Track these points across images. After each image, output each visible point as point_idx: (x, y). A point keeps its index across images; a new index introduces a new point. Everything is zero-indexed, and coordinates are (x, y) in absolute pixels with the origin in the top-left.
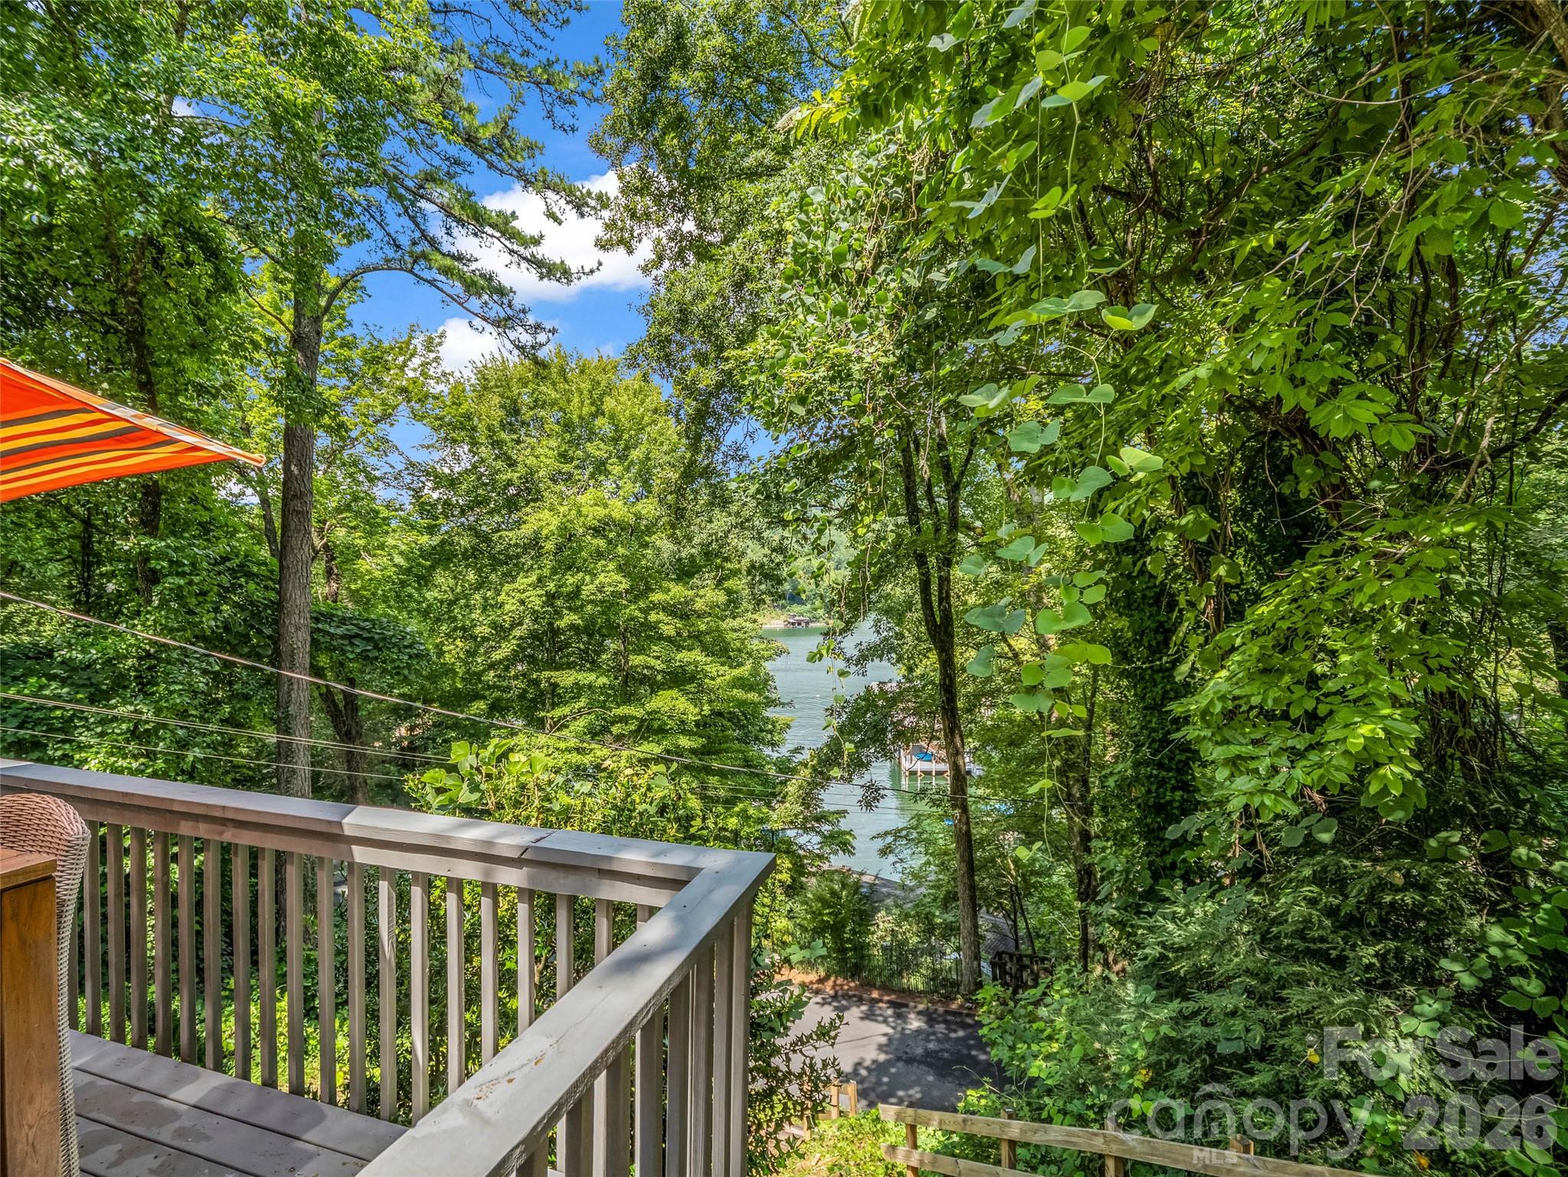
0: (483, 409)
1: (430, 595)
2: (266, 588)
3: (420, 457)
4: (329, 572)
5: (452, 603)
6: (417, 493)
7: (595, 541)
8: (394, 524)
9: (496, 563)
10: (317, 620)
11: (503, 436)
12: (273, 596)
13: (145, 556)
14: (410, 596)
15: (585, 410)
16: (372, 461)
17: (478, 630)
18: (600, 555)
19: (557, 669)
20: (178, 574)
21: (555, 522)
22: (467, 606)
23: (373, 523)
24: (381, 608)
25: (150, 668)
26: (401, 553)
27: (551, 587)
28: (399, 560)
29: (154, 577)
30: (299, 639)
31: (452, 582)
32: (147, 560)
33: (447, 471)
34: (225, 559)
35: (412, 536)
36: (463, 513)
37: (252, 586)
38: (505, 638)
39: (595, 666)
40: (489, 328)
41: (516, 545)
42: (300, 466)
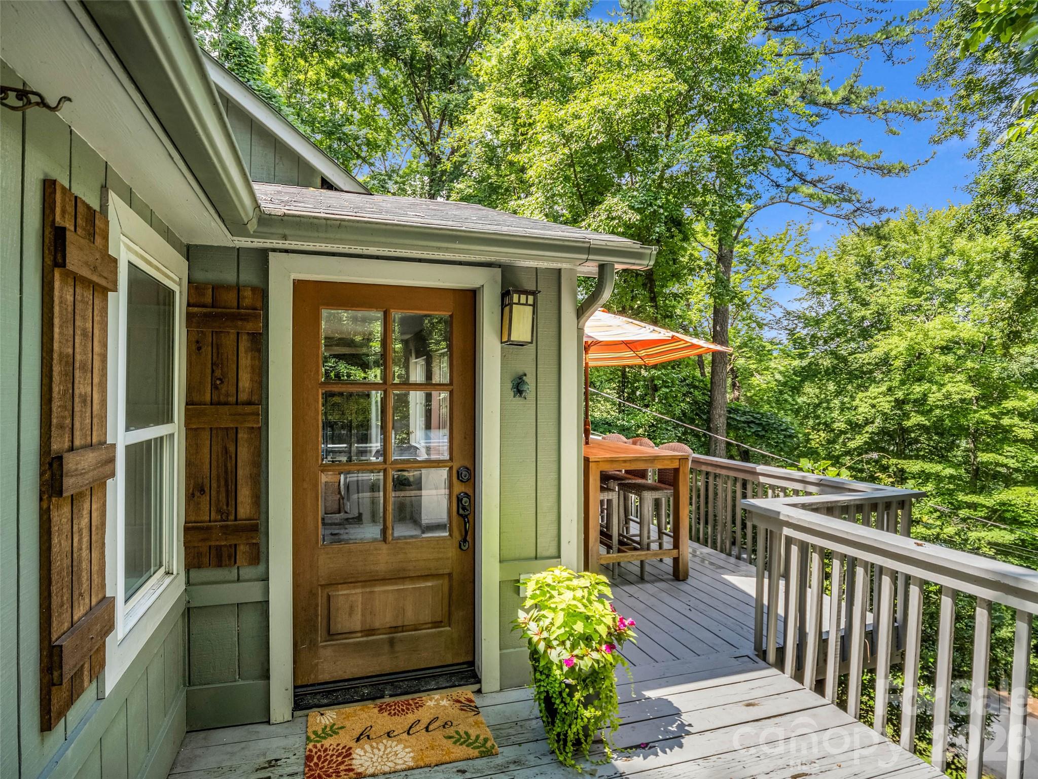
0: (841, 269)
1: (800, 400)
2: (703, 394)
3: (795, 307)
4: (734, 385)
5: (817, 406)
6: (792, 333)
7: (943, 358)
8: (775, 354)
9: (852, 376)
10: (729, 412)
11: (858, 284)
12: (707, 398)
13: (652, 379)
14: (786, 400)
15: (934, 254)
16: (761, 315)
17: (835, 426)
18: (948, 369)
19: (905, 459)
20: (666, 387)
21: (903, 345)
22: (828, 408)
23: (762, 354)
24: (766, 407)
25: (654, 431)
26: (780, 373)
27: (900, 395)
28: (778, 377)
29: (656, 389)
30: (720, 421)
31: (817, 391)
32: (653, 381)
33: (814, 314)
34: (685, 380)
35: (786, 362)
36: (826, 342)
37: (696, 393)
38: (860, 433)
39: (944, 459)
40: (841, 221)
41: (869, 364)
42: (721, 327)
